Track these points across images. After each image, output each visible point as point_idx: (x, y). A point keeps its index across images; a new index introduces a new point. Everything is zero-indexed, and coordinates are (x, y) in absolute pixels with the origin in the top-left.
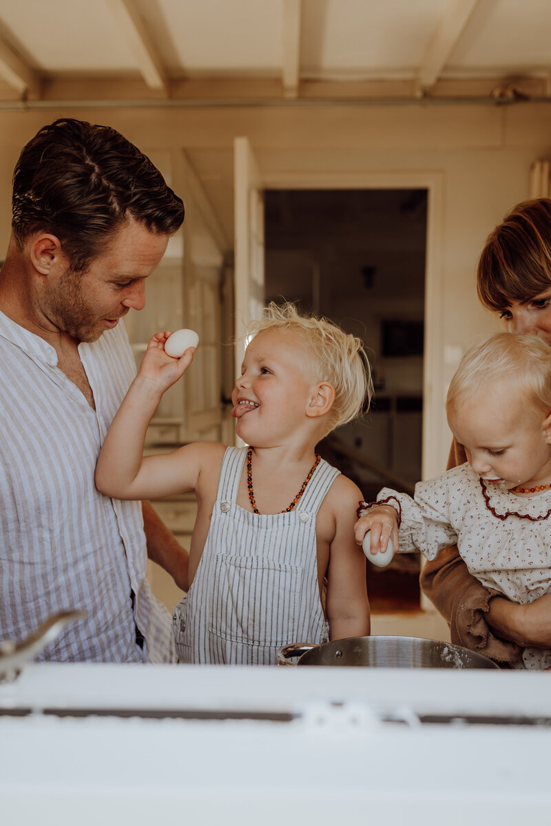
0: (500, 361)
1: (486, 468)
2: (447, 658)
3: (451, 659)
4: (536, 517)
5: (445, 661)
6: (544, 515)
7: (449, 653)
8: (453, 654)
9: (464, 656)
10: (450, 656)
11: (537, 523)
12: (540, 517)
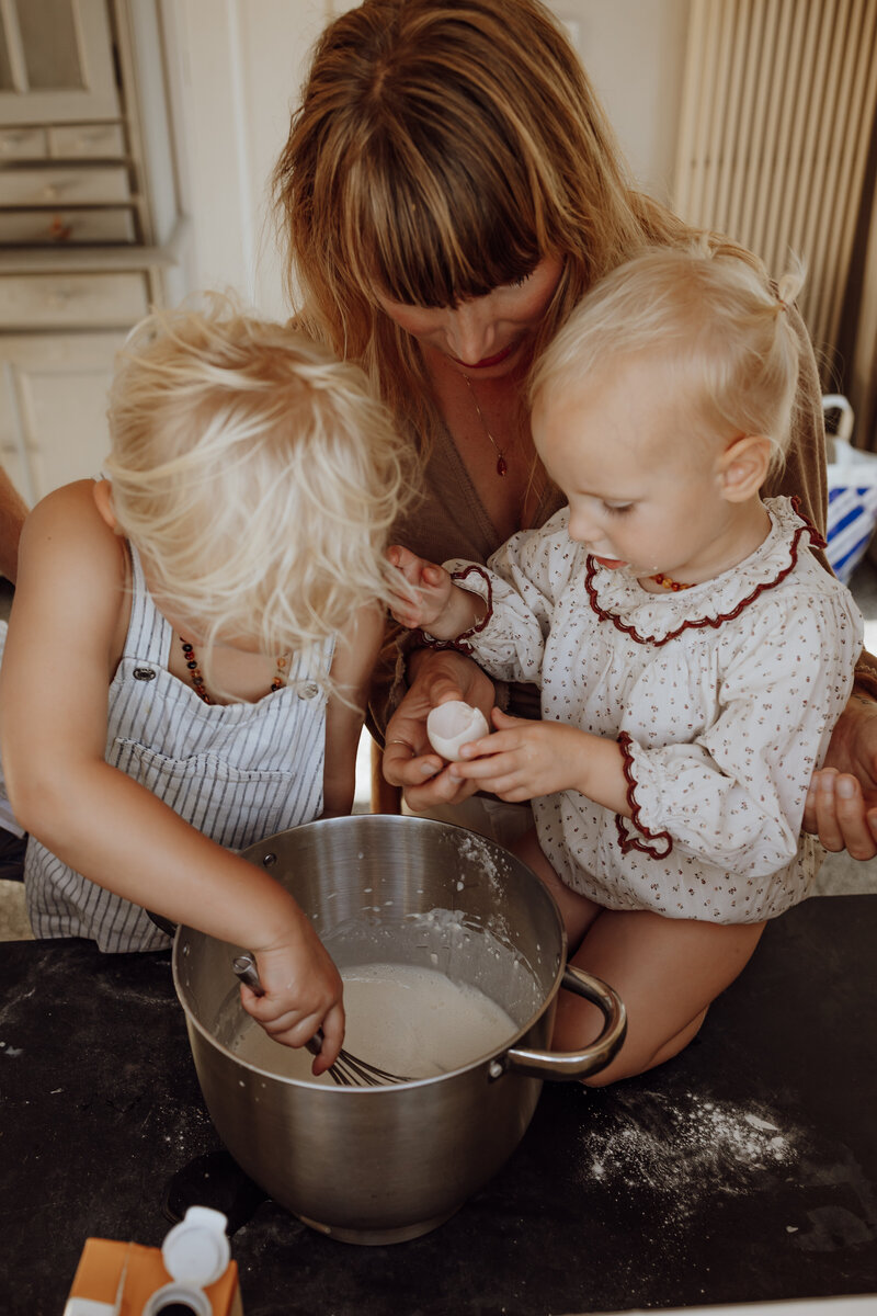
0: (649, 315)
1: (593, 535)
2: (469, 855)
3: (477, 858)
4: (645, 637)
5: (465, 858)
6: (660, 637)
7: (473, 848)
8: (480, 851)
9: (499, 859)
10: (475, 853)
11: (643, 648)
12: (651, 639)
